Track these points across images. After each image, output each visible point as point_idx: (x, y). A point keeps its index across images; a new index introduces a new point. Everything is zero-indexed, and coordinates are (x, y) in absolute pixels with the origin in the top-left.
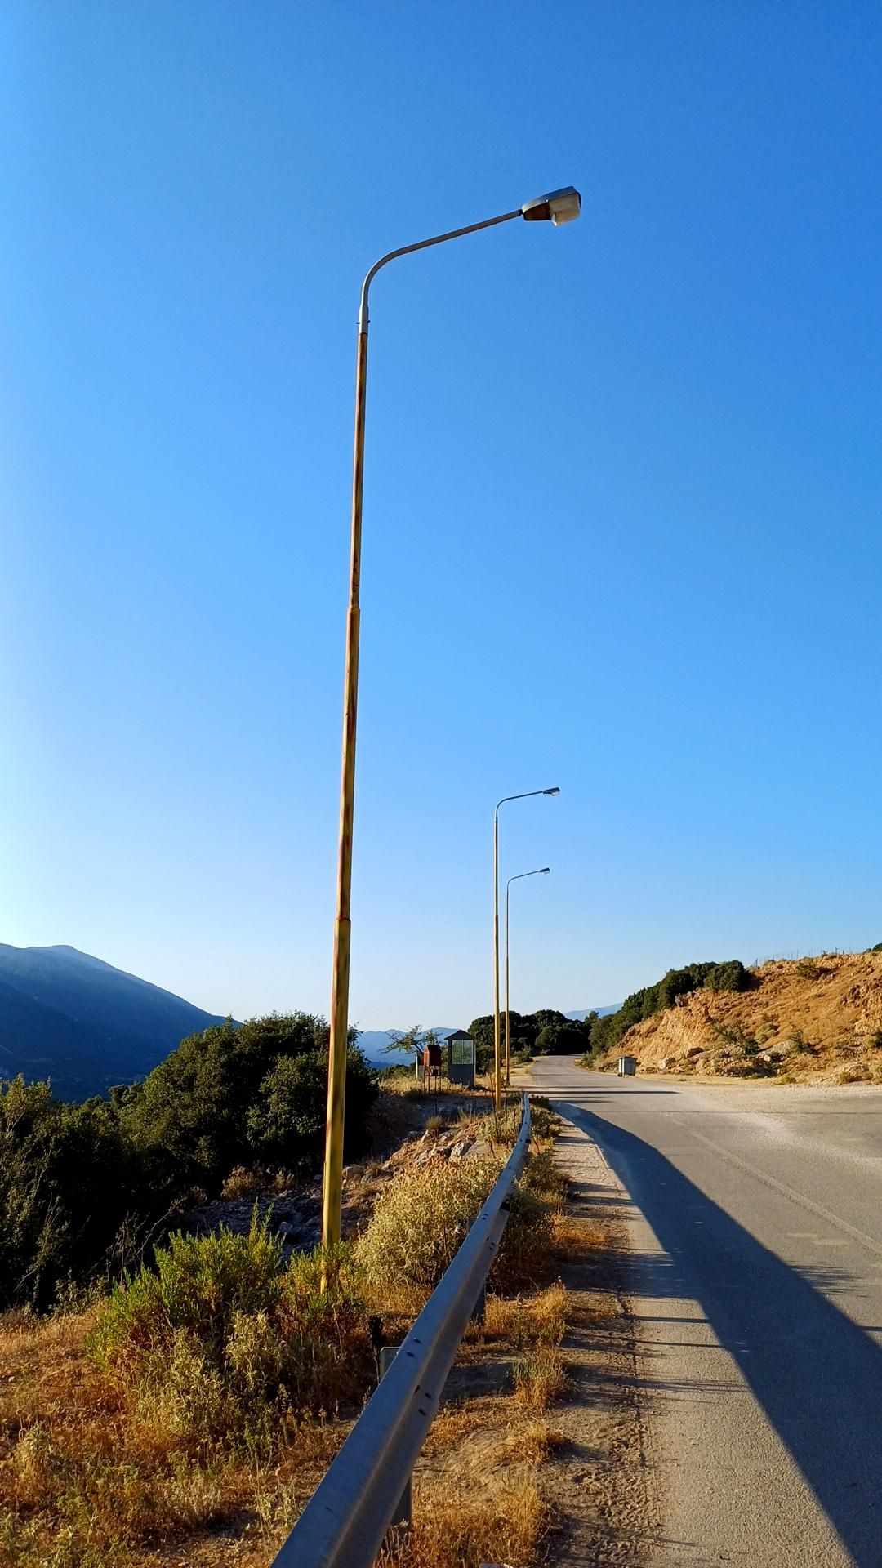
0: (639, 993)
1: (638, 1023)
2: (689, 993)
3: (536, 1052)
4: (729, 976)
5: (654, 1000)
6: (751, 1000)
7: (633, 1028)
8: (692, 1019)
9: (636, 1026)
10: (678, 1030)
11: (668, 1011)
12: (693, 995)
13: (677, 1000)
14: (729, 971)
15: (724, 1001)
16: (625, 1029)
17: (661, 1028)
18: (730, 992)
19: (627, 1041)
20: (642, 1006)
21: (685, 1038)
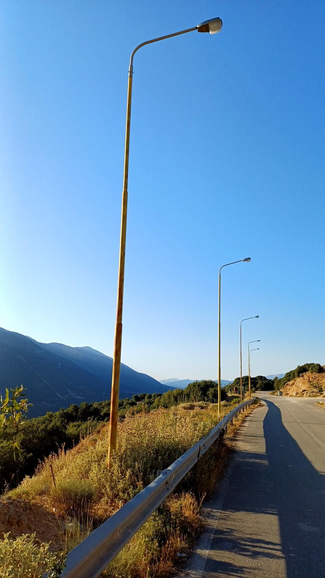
0: (290, 372)
1: (289, 381)
2: (304, 373)
3: (257, 389)
4: (316, 368)
5: (294, 374)
6: (323, 376)
7: (287, 383)
8: (305, 381)
9: (288, 383)
10: (301, 384)
11: (298, 378)
12: (305, 374)
13: (300, 375)
14: (316, 367)
15: (314, 376)
16: (285, 383)
17: (295, 383)
18: (316, 373)
19: (286, 387)
20: (290, 376)
21: (303, 387)
